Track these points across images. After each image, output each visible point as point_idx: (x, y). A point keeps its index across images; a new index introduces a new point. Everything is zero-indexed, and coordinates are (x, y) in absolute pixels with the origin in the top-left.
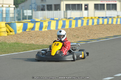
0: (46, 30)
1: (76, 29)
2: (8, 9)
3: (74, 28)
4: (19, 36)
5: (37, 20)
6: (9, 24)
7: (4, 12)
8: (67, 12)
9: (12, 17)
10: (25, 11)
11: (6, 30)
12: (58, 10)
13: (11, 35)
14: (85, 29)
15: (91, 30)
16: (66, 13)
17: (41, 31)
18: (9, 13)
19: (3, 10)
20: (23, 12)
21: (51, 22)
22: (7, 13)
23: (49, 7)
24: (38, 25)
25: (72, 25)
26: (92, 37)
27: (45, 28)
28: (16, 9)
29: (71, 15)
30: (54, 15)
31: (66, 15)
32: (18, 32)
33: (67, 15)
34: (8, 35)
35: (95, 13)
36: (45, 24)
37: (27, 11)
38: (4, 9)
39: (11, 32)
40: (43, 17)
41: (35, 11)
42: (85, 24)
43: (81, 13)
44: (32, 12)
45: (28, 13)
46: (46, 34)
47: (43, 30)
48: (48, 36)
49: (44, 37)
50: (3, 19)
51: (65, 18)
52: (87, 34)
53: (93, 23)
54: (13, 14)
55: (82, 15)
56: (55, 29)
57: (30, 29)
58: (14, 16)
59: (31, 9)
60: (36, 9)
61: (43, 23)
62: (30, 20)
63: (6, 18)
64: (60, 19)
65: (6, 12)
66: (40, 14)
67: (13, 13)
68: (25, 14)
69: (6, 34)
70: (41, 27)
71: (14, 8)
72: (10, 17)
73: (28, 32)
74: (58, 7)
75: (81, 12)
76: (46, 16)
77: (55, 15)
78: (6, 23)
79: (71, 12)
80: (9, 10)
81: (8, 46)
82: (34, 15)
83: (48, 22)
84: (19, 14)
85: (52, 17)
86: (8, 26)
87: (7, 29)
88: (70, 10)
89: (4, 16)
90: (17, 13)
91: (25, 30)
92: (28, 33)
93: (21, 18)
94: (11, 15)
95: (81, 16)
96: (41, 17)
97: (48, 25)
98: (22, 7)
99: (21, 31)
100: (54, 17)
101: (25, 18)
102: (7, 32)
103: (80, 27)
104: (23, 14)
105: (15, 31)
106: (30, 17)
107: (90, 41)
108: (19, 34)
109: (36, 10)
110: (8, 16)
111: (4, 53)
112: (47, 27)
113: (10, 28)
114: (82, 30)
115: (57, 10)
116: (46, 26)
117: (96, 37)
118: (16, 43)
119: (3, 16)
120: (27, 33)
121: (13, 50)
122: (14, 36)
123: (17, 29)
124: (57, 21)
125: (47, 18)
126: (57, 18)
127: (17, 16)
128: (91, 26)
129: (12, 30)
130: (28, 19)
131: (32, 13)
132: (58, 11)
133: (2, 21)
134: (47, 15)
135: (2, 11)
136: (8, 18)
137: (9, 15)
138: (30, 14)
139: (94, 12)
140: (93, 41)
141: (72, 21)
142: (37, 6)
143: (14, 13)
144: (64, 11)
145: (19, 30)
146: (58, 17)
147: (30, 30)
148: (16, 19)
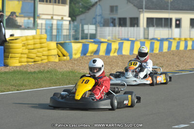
0: (116, 54)
1: (160, 55)
2: (60, 23)
3: (157, 54)
4: (76, 62)
5: (102, 40)
6: (62, 44)
7: (55, 27)
8: (148, 30)
9: (67, 35)
10: (86, 27)
11: (56, 54)
12: (136, 26)
13: (64, 61)
14: (173, 54)
15: (183, 57)
16: (146, 32)
17: (108, 56)
18: (61, 29)
19: (52, 24)
20: (83, 27)
21: (123, 43)
22: (59, 28)
23: (122, 22)
24: (103, 47)
25: (155, 49)
26: (182, 67)
27: (115, 52)
28: (72, 23)
29: (154, 35)
30: (129, 34)
31: (146, 34)
32: (74, 57)
33: (148, 35)
34: (59, 60)
35: (192, 32)
36: (115, 46)
37: (88, 27)
38: (55, 22)
39: (64, 56)
40: (112, 36)
41: (100, 26)
42: (174, 48)
43: (170, 32)
44: (96, 28)
45: (90, 29)
46: (115, 60)
47: (111, 54)
48: (118, 63)
49: (112, 64)
50: (52, 38)
51: (145, 38)
52: (175, 63)
53: (186, 47)
54: (68, 31)
55: (172, 35)
56: (129, 54)
57: (92, 53)
58: (69, 33)
59: (95, 24)
60: (101, 23)
61: (111, 44)
62: (92, 40)
63: (56, 35)
64: (138, 39)
65: (57, 27)
66: (107, 32)
67: (67, 29)
68: (86, 32)
69: (57, 60)
70: (108, 51)
71: (70, 21)
72: (64, 35)
73: (89, 57)
74: (136, 22)
75: (170, 29)
76: (117, 34)
77: (131, 33)
78: (57, 44)
79: (155, 31)
80: (62, 24)
81: (60, 76)
82: (98, 32)
83: (119, 43)
84: (76, 31)
85: (126, 37)
86: (61, 47)
87: (58, 52)
88: (154, 26)
89: (55, 32)
90: (73, 29)
91: (85, 54)
92: (89, 59)
93: (80, 37)
94: (65, 32)
95: (170, 37)
96: (109, 36)
97: (119, 48)
98: (81, 20)
99: (79, 55)
100: (129, 36)
101: (85, 37)
102: (59, 56)
103: (166, 52)
104: (83, 30)
105: (71, 55)
106: (93, 36)
107: (179, 73)
108: (76, 60)
109: (102, 25)
110: (60, 34)
111: (54, 85)
112: (117, 51)
113: (63, 50)
114: (169, 57)
115: (134, 26)
116: (116, 49)
117: (188, 67)
118: (72, 72)
119: (52, 32)
120: (87, 58)
121: (67, 81)
122: (68, 62)
123: (74, 52)
124: (133, 42)
125: (119, 38)
126: (134, 38)
127: (74, 33)
128: (183, 51)
129: (65, 52)
130: (91, 39)
131: (96, 30)
132: (135, 28)
133: (52, 41)
134: (119, 33)
135: (51, 26)
136: (60, 37)
137: (62, 32)
138: (93, 32)
139: (190, 31)
140: (184, 73)
141: (154, 42)
142: (104, 19)
143: (70, 29)
144: (144, 28)
145: (76, 54)
146: (135, 36)
147: (92, 55)
148: (71, 38)
